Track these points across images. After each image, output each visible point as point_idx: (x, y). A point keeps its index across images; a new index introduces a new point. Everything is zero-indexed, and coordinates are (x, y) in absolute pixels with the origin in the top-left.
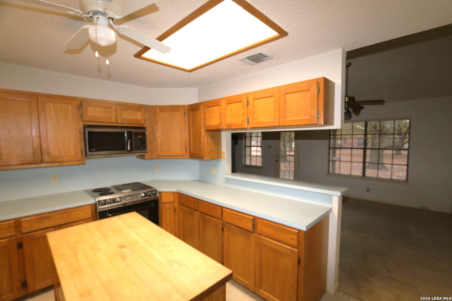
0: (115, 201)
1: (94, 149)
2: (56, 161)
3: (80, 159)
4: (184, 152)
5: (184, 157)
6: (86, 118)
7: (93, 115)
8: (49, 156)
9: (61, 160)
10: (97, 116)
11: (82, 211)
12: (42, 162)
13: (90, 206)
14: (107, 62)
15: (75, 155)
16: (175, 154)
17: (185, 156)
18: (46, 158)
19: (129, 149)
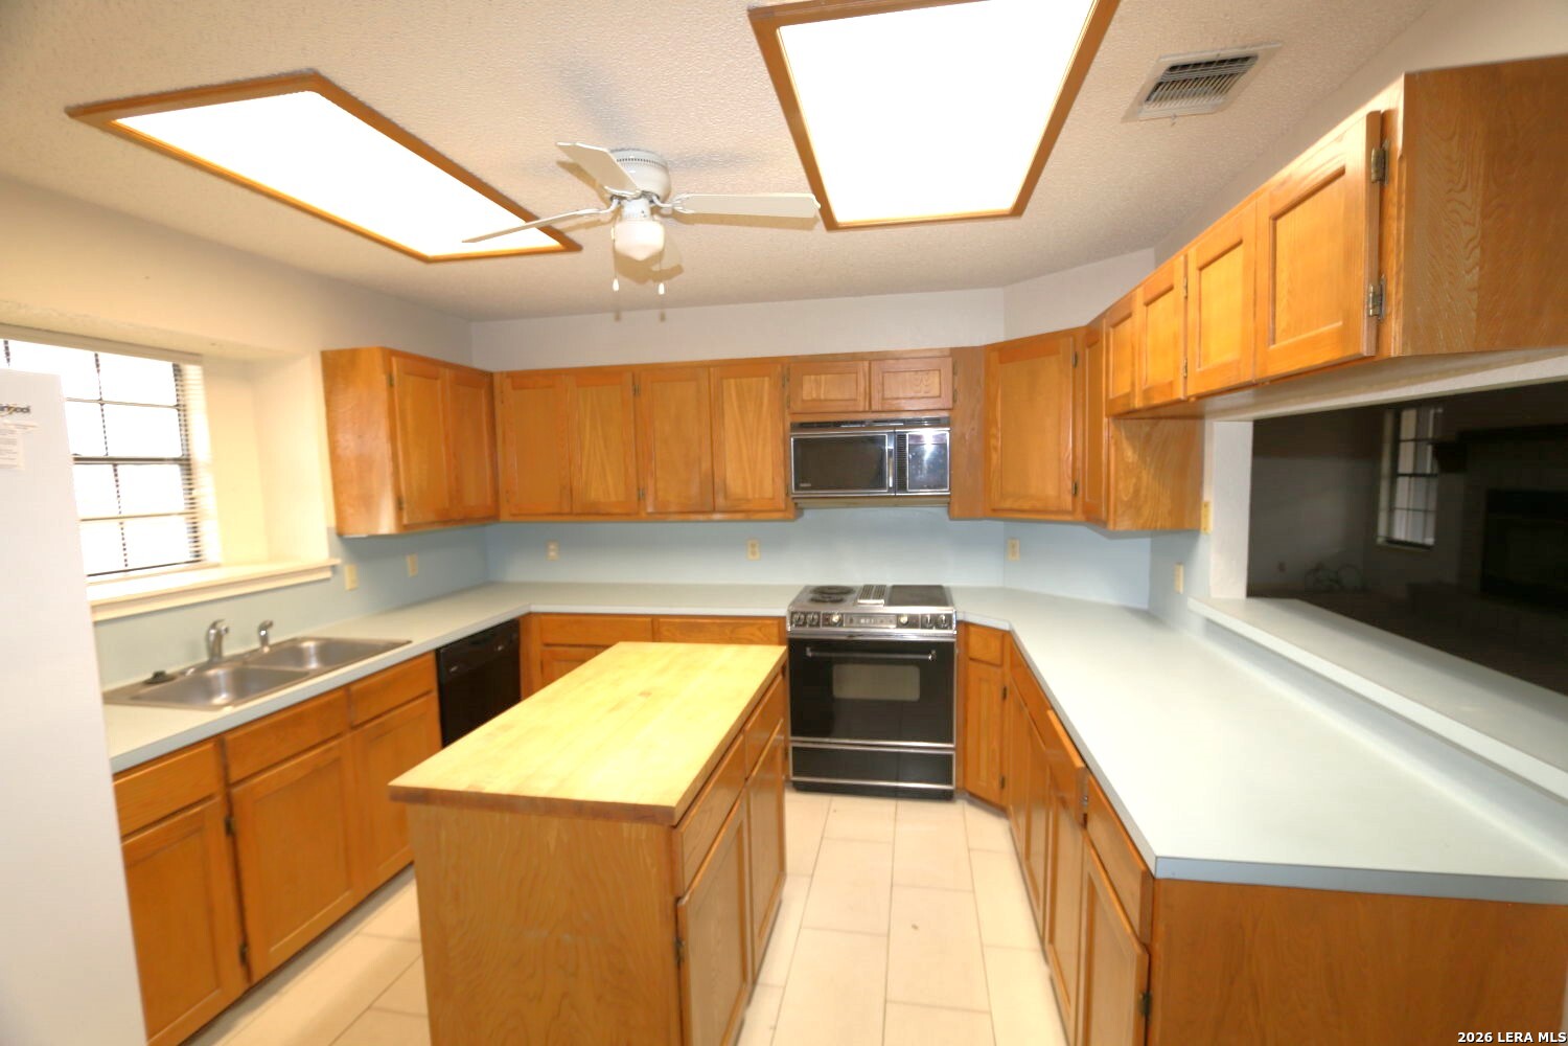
0: (827, 620)
1: (807, 482)
2: (737, 508)
3: (783, 506)
4: (1069, 498)
5: (1069, 518)
6: (797, 407)
7: (814, 396)
8: (726, 497)
9: (745, 507)
10: (822, 397)
11: (760, 629)
12: (714, 511)
13: (776, 622)
14: (661, 289)
15: (773, 499)
16: (1039, 505)
17: (1073, 512)
18: (720, 501)
19: (890, 482)
